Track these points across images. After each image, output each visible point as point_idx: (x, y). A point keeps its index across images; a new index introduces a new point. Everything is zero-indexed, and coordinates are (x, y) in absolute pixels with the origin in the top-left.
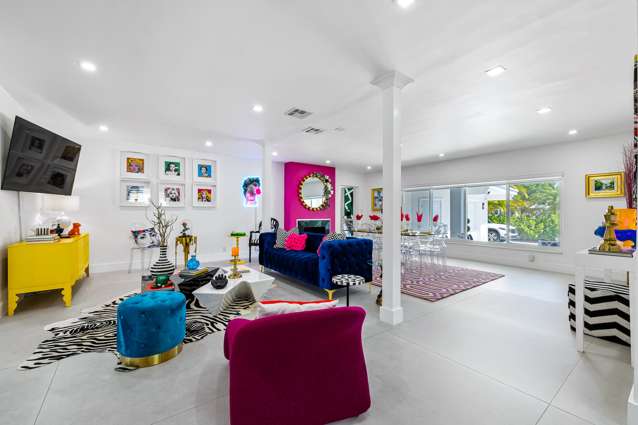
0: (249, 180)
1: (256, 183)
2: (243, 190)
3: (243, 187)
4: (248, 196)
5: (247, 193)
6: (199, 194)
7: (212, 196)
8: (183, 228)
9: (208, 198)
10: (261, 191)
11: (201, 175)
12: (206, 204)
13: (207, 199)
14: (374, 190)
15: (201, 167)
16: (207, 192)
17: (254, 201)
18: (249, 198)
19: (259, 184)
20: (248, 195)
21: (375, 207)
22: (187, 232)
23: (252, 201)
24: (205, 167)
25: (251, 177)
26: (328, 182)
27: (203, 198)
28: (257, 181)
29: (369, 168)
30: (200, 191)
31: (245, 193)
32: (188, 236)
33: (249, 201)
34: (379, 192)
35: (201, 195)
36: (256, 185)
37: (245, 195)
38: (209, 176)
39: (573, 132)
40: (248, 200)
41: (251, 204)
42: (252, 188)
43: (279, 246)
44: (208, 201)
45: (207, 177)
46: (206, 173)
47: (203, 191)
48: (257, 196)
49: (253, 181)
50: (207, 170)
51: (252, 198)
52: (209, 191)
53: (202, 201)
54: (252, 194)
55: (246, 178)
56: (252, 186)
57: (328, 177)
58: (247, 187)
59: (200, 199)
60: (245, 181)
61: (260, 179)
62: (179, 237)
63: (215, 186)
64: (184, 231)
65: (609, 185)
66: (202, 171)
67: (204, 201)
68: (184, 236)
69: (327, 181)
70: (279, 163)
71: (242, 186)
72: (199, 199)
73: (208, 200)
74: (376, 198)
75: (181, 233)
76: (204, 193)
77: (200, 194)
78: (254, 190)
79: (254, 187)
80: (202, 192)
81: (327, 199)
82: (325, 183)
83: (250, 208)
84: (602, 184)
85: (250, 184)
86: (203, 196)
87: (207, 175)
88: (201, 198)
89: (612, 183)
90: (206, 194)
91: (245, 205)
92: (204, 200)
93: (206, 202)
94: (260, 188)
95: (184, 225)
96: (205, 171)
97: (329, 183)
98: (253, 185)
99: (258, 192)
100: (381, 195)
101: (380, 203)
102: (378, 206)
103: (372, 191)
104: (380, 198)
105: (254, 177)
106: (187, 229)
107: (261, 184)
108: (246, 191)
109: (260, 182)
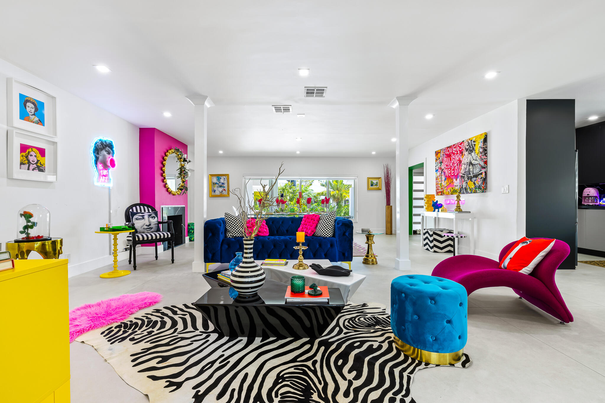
0: (101, 143)
1: (110, 150)
2: (94, 158)
3: (94, 152)
4: (100, 168)
5: (98, 163)
6: (22, 153)
7: (47, 161)
8: (23, 222)
9: (39, 164)
10: (116, 163)
11: (24, 116)
12: (36, 175)
13: (38, 167)
14: (212, 175)
15: (25, 101)
16: (38, 152)
17: (107, 177)
18: (102, 171)
19: (113, 151)
20: (100, 166)
21: (213, 193)
22: (33, 233)
23: (105, 176)
24: (33, 103)
25: (104, 138)
26: (186, 161)
27: (29, 163)
28: (110, 146)
30: (24, 148)
31: (96, 163)
32: (38, 239)
33: (102, 177)
34: (218, 178)
35: (27, 157)
36: (109, 153)
37: (96, 167)
38: (41, 122)
39: (374, 153)
40: (100, 174)
41: (105, 181)
42: (104, 156)
43: (236, 235)
44: (40, 170)
45: (38, 123)
46: (34, 115)
47: (30, 150)
48: (111, 169)
49: (106, 146)
50: (36, 110)
51: (105, 172)
52: (42, 152)
53: (28, 169)
54: (106, 167)
55: (96, 139)
56: (104, 152)
57: (186, 155)
58: (98, 154)
59: (24, 164)
60: (96, 143)
61: (114, 144)
62: (16, 241)
64: (26, 227)
65: (376, 184)
66: (28, 109)
67: (33, 170)
68: (29, 239)
69: (184, 160)
71: (92, 150)
72: (22, 164)
73: (40, 168)
74: (214, 184)
75: (21, 232)
76: (32, 153)
77: (24, 154)
78: (107, 160)
79: (107, 156)
80: (28, 151)
81: (183, 182)
82: (183, 163)
83: (103, 188)
84: (373, 183)
85: (102, 150)
86: (31, 159)
87: (36, 119)
88: (26, 163)
89: (377, 183)
90: (36, 156)
91: (97, 184)
92: (32, 167)
93: (36, 172)
94: (114, 158)
95: (27, 216)
96: (33, 110)
97: (186, 163)
98: (106, 151)
99: (113, 163)
100: (222, 181)
101: (221, 189)
102: (217, 193)
103: (210, 176)
104: (220, 184)
105: (107, 139)
106: (34, 224)
107: (115, 152)
108: (97, 159)
109: (114, 149)
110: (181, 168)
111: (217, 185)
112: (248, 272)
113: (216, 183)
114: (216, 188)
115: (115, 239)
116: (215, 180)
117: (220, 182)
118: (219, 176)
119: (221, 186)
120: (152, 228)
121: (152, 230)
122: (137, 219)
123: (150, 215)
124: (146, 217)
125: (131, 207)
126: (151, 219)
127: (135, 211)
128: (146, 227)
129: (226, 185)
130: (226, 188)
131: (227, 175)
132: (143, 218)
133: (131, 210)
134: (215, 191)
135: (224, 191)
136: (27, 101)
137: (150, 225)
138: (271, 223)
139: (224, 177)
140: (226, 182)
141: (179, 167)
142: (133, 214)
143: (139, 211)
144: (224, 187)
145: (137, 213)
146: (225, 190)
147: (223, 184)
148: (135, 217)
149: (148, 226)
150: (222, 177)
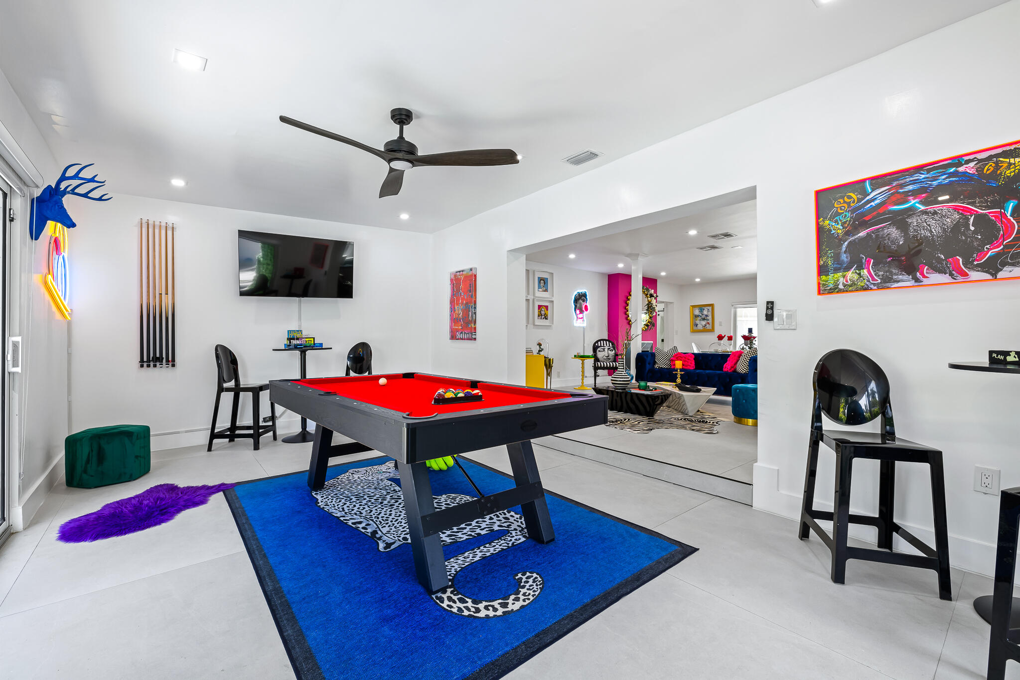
0: (578, 295)
1: (584, 298)
2: (574, 306)
5: (577, 310)
7: (549, 313)
10: (589, 308)
11: (540, 289)
13: (545, 317)
14: (694, 307)
16: (545, 308)
17: (583, 319)
18: (579, 315)
19: (587, 299)
20: (578, 312)
21: (695, 328)
23: (581, 318)
24: (543, 280)
25: (580, 291)
26: (653, 296)
27: (541, 315)
28: (585, 295)
29: (698, 280)
30: (540, 307)
31: (575, 310)
33: (579, 319)
34: (701, 310)
35: (540, 312)
36: (584, 301)
37: (576, 312)
38: (546, 290)
40: (577, 317)
41: (581, 322)
42: (581, 304)
44: (546, 319)
46: (544, 286)
47: (542, 307)
48: (585, 313)
49: (582, 296)
50: (545, 283)
51: (581, 316)
52: (547, 307)
53: (541, 319)
54: (581, 312)
55: (575, 293)
56: (580, 301)
57: (653, 291)
58: (576, 303)
60: (575, 296)
61: (587, 293)
63: (552, 301)
64: (539, 351)
66: (541, 284)
69: (651, 296)
70: (603, 274)
71: (573, 301)
72: (539, 316)
74: (696, 316)
76: (543, 309)
77: (539, 310)
78: (583, 306)
79: (583, 303)
81: (650, 318)
82: (649, 299)
83: (580, 327)
85: (579, 299)
86: (542, 313)
87: (545, 288)
88: (540, 315)
90: (544, 311)
91: (575, 324)
92: (543, 317)
93: (544, 320)
94: (587, 304)
96: (543, 284)
97: (653, 298)
98: (582, 300)
99: (586, 309)
100: (705, 312)
101: (704, 323)
102: (700, 327)
103: (691, 307)
104: (703, 317)
105: (582, 290)
106: (542, 350)
107: (588, 299)
108: (576, 306)
109: (587, 297)
110: (648, 304)
111: (699, 318)
112: (618, 378)
113: (698, 316)
114: (698, 322)
115: (583, 364)
116: (697, 312)
117: (703, 314)
118: (701, 308)
119: (704, 319)
120: (610, 359)
121: (610, 360)
122: (599, 351)
123: (609, 349)
124: (606, 350)
125: (597, 342)
126: (609, 352)
127: (599, 345)
128: (606, 358)
129: (710, 318)
130: (710, 321)
131: (712, 305)
132: (604, 351)
133: (597, 345)
134: (697, 325)
135: (708, 325)
136: (541, 280)
137: (608, 356)
138: (700, 358)
139: (708, 308)
140: (710, 314)
141: (647, 303)
142: (598, 347)
143: (602, 345)
144: (708, 320)
145: (601, 346)
146: (708, 323)
147: (707, 316)
148: (599, 349)
149: (607, 357)
150: (706, 309)
